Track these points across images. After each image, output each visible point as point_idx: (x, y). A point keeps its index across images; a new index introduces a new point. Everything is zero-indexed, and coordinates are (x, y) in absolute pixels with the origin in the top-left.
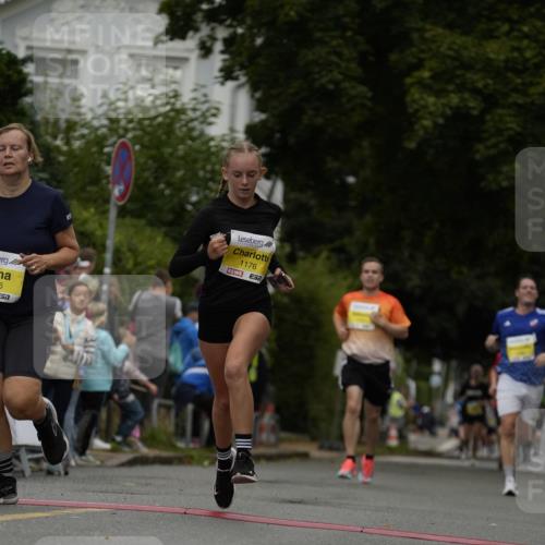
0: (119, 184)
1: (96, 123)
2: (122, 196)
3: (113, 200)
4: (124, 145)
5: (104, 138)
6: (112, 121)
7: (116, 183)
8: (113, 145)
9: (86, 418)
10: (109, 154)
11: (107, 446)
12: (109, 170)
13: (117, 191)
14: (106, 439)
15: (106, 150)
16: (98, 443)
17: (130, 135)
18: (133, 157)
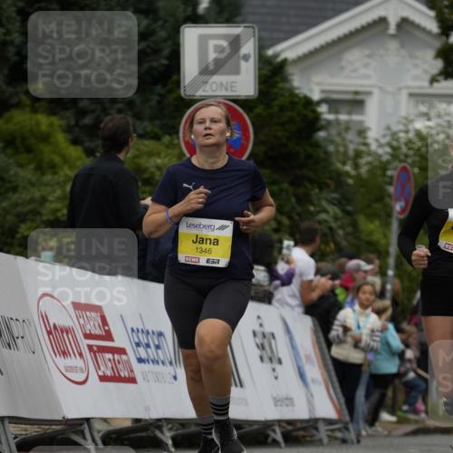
0: (400, 201)
1: (380, 151)
2: (403, 210)
3: (395, 214)
4: (404, 169)
5: (388, 162)
6: (394, 149)
7: (398, 200)
8: (395, 169)
9: (375, 396)
10: (391, 177)
11: (393, 419)
12: (391, 189)
13: (398, 207)
14: (392, 413)
15: (389, 173)
16: (385, 416)
17: (410, 160)
18: (412, 178)
